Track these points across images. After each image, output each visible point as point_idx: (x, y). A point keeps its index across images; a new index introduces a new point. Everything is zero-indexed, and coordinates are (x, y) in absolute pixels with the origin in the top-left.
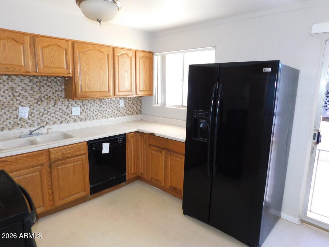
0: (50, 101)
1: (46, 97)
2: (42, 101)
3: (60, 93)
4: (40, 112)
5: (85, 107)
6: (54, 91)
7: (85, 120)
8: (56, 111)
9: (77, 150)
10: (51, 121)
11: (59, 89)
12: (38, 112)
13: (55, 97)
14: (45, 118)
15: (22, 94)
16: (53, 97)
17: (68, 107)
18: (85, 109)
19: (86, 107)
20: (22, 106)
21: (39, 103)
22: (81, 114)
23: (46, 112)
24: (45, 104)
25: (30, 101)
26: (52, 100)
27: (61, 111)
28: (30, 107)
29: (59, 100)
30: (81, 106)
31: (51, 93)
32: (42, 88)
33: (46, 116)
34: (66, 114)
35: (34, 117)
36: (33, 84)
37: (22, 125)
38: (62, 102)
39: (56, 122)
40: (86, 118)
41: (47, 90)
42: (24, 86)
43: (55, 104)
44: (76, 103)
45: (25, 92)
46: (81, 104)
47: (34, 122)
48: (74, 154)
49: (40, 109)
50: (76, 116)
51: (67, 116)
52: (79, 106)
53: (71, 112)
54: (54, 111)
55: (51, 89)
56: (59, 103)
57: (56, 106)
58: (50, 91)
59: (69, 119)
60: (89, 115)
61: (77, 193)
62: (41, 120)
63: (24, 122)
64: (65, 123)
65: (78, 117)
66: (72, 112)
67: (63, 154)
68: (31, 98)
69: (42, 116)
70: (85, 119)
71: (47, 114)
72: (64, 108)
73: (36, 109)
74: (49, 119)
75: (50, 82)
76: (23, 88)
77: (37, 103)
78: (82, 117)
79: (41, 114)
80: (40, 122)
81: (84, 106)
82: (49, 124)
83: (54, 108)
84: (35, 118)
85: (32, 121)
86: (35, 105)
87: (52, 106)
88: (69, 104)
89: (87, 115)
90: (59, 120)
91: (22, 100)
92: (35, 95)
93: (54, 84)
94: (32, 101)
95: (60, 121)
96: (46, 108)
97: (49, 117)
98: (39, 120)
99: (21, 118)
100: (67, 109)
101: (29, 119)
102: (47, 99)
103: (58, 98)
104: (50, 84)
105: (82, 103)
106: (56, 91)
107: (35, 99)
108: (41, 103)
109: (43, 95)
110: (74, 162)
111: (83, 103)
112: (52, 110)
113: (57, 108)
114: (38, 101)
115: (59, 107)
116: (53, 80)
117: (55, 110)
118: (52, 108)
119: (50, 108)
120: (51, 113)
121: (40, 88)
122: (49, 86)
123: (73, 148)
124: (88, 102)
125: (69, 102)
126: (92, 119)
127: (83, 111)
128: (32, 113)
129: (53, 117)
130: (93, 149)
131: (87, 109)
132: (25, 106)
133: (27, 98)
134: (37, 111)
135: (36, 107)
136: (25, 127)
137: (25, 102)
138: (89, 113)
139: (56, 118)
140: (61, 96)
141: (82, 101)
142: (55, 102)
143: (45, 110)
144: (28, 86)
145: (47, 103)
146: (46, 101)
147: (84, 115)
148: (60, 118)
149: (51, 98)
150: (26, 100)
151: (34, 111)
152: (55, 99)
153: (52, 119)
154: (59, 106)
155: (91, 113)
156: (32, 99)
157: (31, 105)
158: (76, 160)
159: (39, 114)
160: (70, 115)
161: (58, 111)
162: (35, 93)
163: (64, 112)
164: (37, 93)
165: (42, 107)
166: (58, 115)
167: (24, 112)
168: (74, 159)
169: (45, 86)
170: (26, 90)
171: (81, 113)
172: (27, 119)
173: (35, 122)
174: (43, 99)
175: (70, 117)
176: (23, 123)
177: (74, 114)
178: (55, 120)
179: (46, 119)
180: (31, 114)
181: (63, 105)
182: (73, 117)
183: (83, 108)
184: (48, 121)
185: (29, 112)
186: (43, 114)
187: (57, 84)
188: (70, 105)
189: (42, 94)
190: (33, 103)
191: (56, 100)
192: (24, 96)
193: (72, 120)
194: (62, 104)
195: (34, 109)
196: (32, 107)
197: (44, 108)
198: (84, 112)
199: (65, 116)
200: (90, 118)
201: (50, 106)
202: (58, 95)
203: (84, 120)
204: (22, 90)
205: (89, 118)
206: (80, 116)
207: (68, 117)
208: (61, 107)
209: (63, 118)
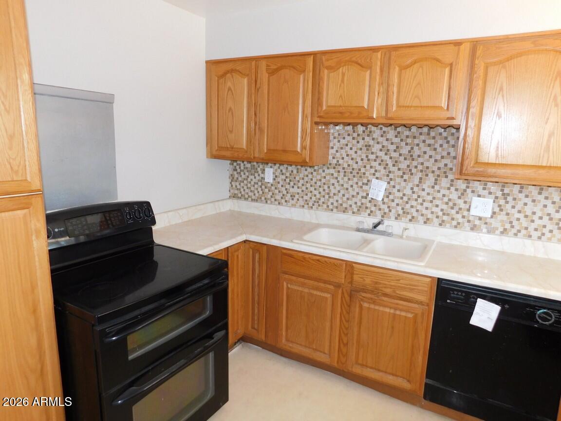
0: (427, 175)
1: (420, 167)
2: (412, 174)
3: (451, 162)
4: (404, 195)
5: (507, 202)
6: (438, 157)
7: (502, 233)
8: (434, 198)
9: (405, 288)
10: (422, 215)
11: (449, 154)
12: (401, 194)
13: (439, 168)
14: (412, 207)
15: (381, 157)
16: (435, 168)
17: (463, 194)
18: (509, 206)
19: (512, 203)
20: (377, 178)
21: (406, 177)
22: (492, 217)
23: (415, 196)
24: (417, 181)
25: (390, 172)
26: (431, 175)
27: (446, 199)
28: (389, 183)
29: (447, 177)
30: (496, 198)
31: (432, 160)
32: (416, 148)
33: (414, 203)
34: (456, 208)
35: (393, 201)
36: (402, 140)
37: (371, 212)
38: (452, 181)
39: (430, 220)
40: (505, 230)
41: (425, 153)
42: (385, 143)
43: (436, 184)
44: (484, 189)
45: (386, 154)
46: (499, 194)
47: (390, 211)
48: (397, 292)
49: (405, 188)
50: (480, 219)
51: (457, 213)
52: (493, 196)
53: (468, 207)
54: (430, 198)
55: (433, 153)
56: (445, 182)
57: (437, 187)
58: (431, 157)
59: (461, 220)
60: (515, 223)
61: (393, 375)
62: (403, 209)
63: (375, 206)
64: (450, 227)
65: (483, 222)
66: (470, 206)
67: (376, 283)
68: (394, 165)
69: (407, 203)
70: (501, 229)
71: (416, 200)
72: (454, 196)
73: (397, 187)
74: (417, 211)
75: (434, 138)
76: (383, 146)
77: (402, 177)
78: (495, 223)
79: (405, 199)
80: (401, 212)
81: (506, 199)
82: (416, 221)
83: (431, 191)
84: (394, 204)
85: (389, 207)
86: (398, 180)
87: (429, 187)
88: (468, 187)
89: (511, 222)
90: (437, 217)
91: (378, 167)
92: (400, 162)
93: (440, 142)
94: (394, 172)
95: (440, 219)
96: (416, 189)
97: (419, 207)
98: (399, 208)
99: (372, 199)
100: (459, 198)
101: (384, 203)
102: (421, 171)
103: (445, 172)
104: (432, 142)
105: (502, 190)
106: (442, 157)
107: (399, 169)
108: (409, 178)
109: (415, 163)
110: (396, 309)
111: (505, 192)
112: (428, 194)
113: (439, 191)
114: (404, 173)
115: (443, 192)
116: (441, 134)
117: (433, 194)
118: (427, 190)
119: (423, 190)
120: (424, 201)
121: (412, 148)
122: (429, 145)
123: (399, 280)
124: (520, 192)
125: (469, 183)
126: (524, 236)
127: (501, 210)
128: (390, 193)
129: (427, 208)
130: (448, 301)
131: (513, 207)
132: (381, 179)
133: (387, 165)
134: (399, 191)
135: (399, 184)
136: (376, 216)
137: (383, 171)
138: (518, 219)
139: (432, 213)
140: (451, 169)
141: (503, 186)
142: (436, 180)
143: (413, 192)
144: (392, 144)
145: (421, 179)
146: (420, 175)
147: (502, 221)
148: (440, 214)
149: (430, 170)
150: (385, 168)
151: (395, 190)
152: (437, 172)
153: (424, 212)
154: (444, 188)
155: (523, 220)
156: (395, 169)
157: (391, 179)
158: (401, 307)
159: (402, 198)
160: (465, 213)
161: (439, 199)
162: (402, 158)
163: (451, 204)
164: (405, 159)
165: (410, 185)
166: (437, 206)
167: (378, 189)
168: (397, 304)
169: (422, 145)
170: (388, 150)
171: (494, 213)
172: (380, 203)
173: (393, 211)
174: (414, 170)
175: (463, 217)
176: (373, 209)
177: (473, 212)
178: (430, 216)
179: (413, 210)
180: (388, 194)
181: (453, 189)
182: (471, 218)
183: (502, 202)
184: (415, 214)
185: (386, 190)
186: (409, 199)
187: (448, 142)
188: (469, 191)
189: (413, 160)
190: (394, 176)
191: (438, 176)
192: (382, 161)
193: (466, 224)
194: (452, 185)
195: (394, 187)
196: (392, 183)
197: (412, 189)
198: (504, 213)
199: (453, 212)
200: (519, 231)
201: (425, 186)
202: (446, 165)
203: (498, 232)
204: (381, 150)
205: (514, 231)
206: (488, 221)
207: (459, 216)
208: (446, 192)
209: (448, 215)
